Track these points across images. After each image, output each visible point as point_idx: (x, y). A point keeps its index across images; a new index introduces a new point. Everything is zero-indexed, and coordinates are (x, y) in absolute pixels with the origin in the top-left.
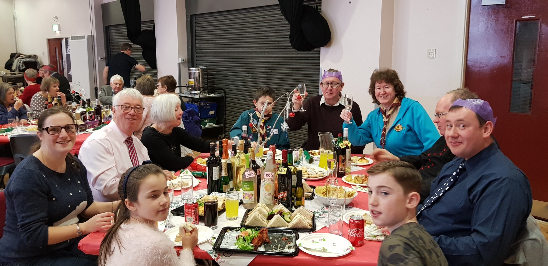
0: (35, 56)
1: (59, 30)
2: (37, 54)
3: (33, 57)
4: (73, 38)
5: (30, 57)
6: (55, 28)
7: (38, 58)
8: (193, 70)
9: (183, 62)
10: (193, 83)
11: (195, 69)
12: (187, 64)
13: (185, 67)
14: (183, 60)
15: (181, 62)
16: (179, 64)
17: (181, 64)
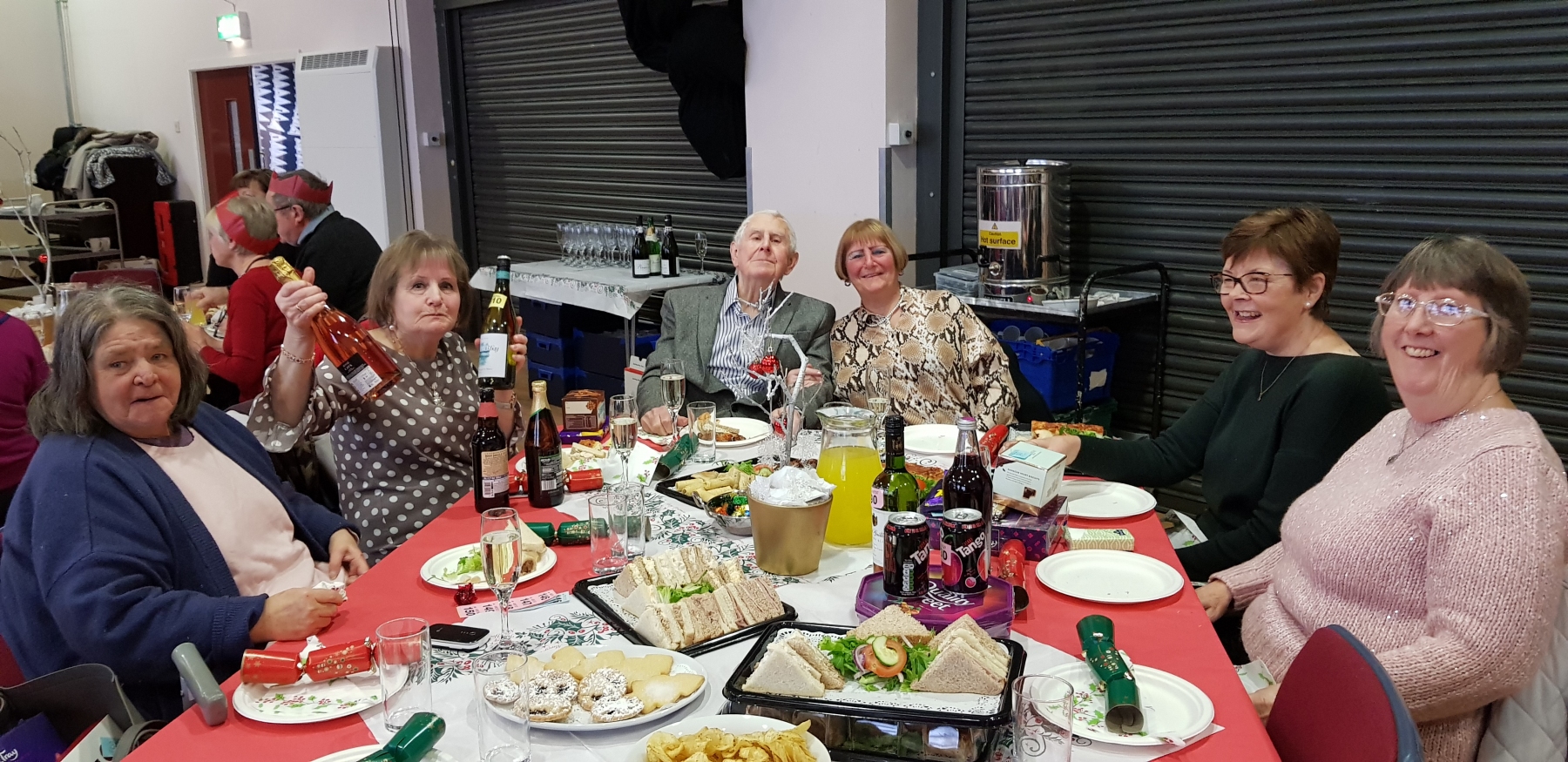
0: (148, 138)
1: (246, 33)
2: (154, 131)
3: (139, 141)
4: (310, 62)
5: (128, 140)
6: (229, 27)
7: (156, 143)
8: (1011, 175)
9: (906, 141)
10: (1013, 242)
11: (1019, 172)
12: (914, 151)
13: (908, 166)
14: (908, 134)
15: (898, 143)
16: (889, 151)
17: (893, 153)
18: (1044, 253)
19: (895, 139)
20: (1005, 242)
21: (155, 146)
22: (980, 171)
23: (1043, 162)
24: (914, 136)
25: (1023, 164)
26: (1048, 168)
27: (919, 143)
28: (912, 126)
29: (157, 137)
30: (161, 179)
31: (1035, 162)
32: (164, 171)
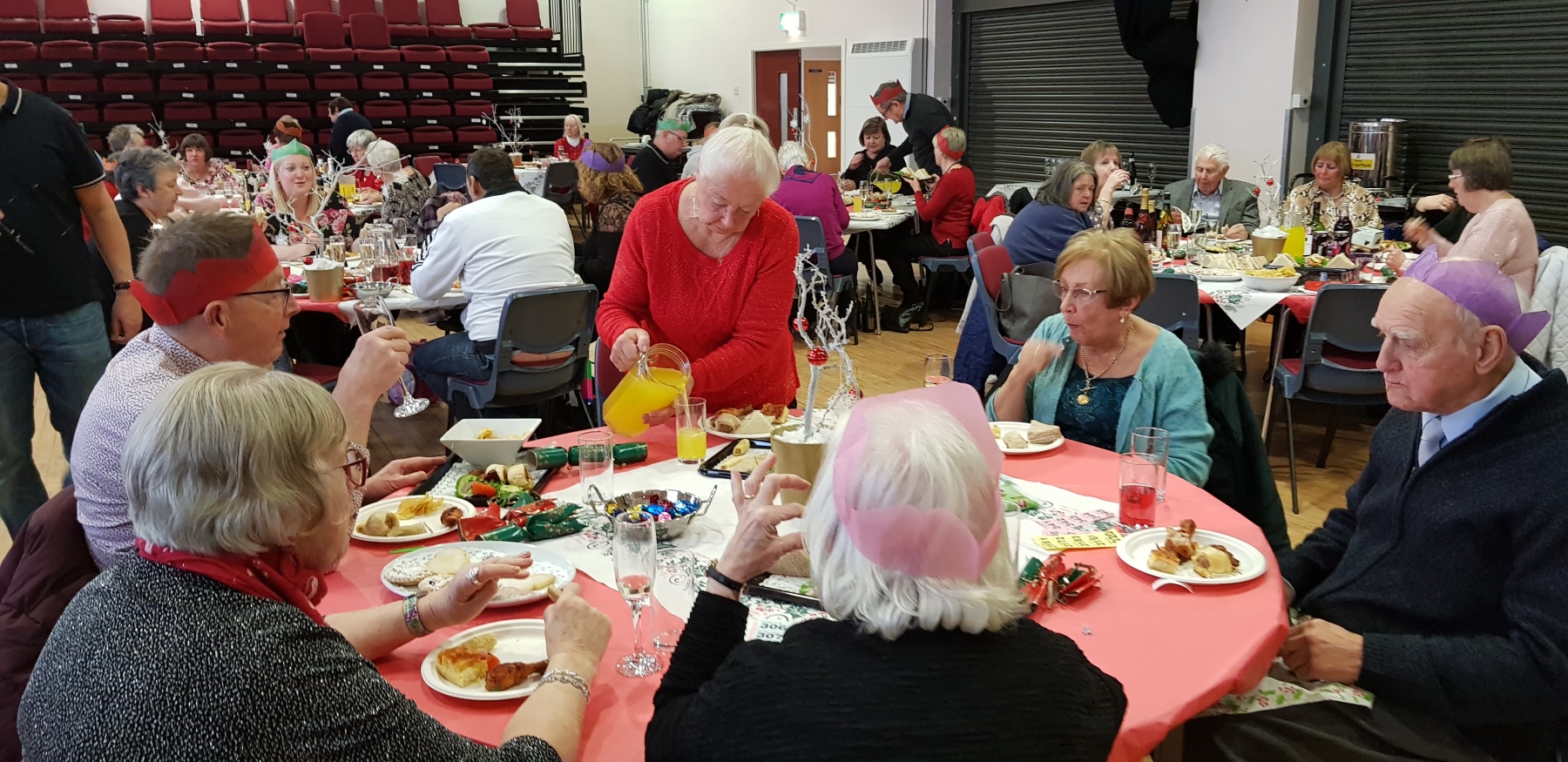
0: (715, 98)
1: (803, 28)
2: (719, 94)
3: (710, 100)
4: (858, 48)
5: (702, 99)
6: (790, 22)
8: (1370, 127)
9: (1304, 106)
10: (1369, 166)
11: (1376, 125)
12: (1308, 112)
13: (1303, 121)
14: (1305, 101)
15: (1298, 106)
16: (1292, 111)
17: (1295, 113)
18: (1388, 174)
19: (1297, 105)
20: (1364, 166)
21: (718, 103)
22: (1352, 124)
23: (1392, 120)
24: (1309, 103)
25: (1379, 120)
26: (1393, 123)
27: (1311, 108)
28: (1308, 96)
29: (719, 97)
31: (1387, 120)
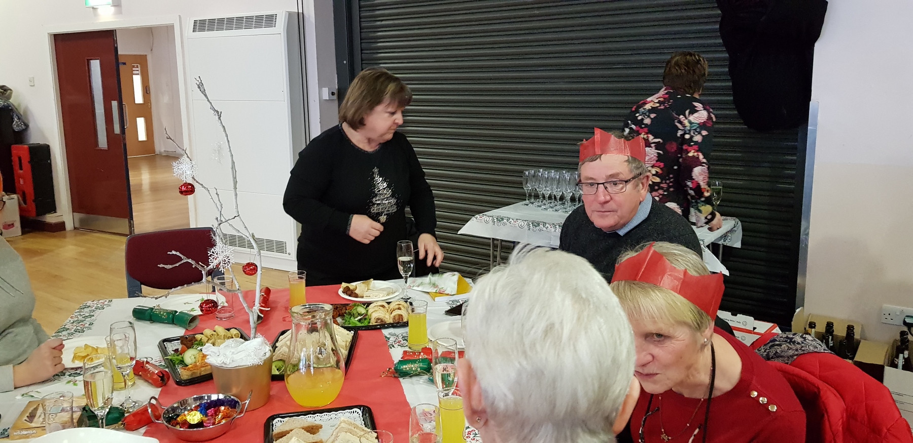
7: (11, 93)
21: (9, 97)
29: (11, 90)
30: (16, 126)
32: (19, 119)
